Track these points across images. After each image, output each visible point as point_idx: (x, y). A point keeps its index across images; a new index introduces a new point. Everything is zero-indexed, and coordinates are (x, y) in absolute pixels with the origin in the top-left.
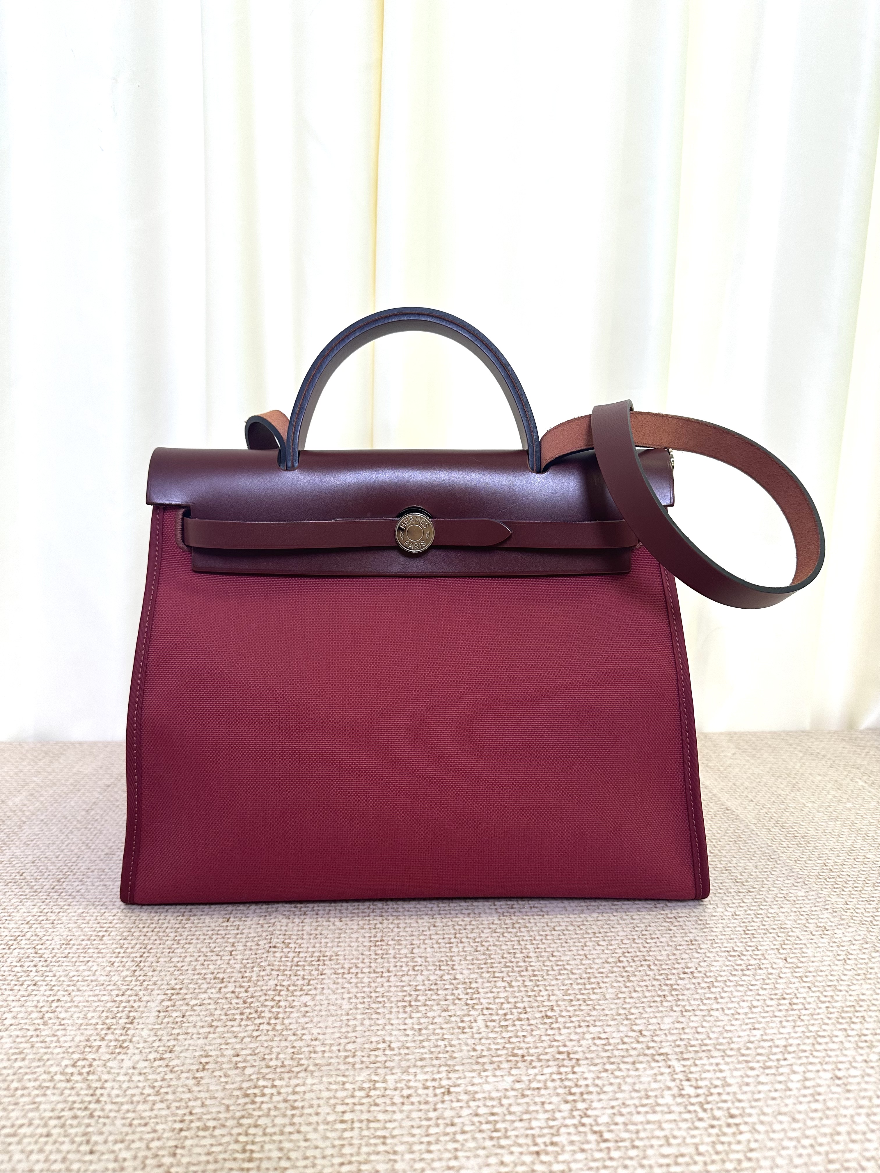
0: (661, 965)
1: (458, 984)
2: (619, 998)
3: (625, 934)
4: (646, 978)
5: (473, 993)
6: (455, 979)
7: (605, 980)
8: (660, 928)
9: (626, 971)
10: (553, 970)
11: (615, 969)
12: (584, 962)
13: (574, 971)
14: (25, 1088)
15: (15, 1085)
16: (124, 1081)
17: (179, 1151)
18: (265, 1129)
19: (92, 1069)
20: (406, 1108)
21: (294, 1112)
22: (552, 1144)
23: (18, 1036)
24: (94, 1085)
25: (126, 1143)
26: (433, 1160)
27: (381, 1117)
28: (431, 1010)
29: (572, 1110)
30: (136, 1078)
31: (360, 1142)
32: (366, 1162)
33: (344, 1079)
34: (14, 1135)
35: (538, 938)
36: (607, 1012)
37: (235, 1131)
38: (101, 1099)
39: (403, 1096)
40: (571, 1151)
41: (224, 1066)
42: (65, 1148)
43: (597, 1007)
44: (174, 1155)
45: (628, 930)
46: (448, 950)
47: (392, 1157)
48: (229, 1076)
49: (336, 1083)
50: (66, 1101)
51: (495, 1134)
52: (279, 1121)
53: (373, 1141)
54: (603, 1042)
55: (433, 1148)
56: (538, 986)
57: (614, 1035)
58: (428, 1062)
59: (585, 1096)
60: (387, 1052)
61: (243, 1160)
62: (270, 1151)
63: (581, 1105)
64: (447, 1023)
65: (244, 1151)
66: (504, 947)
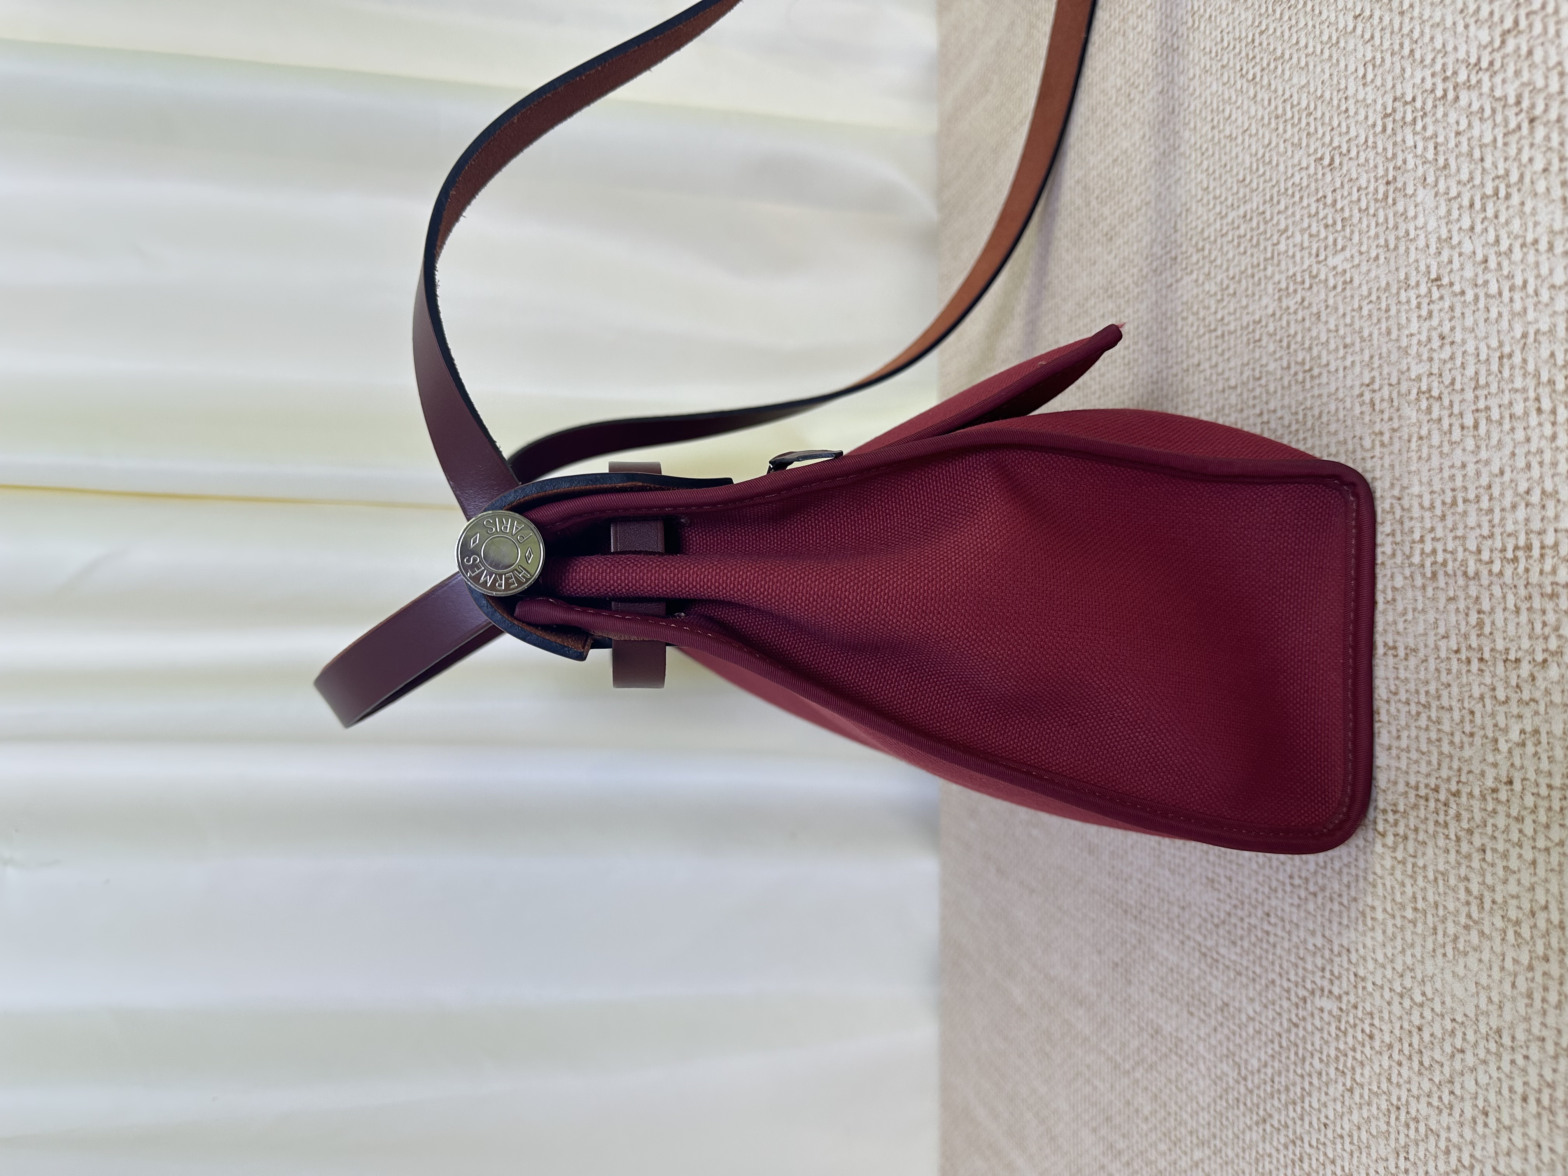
0: (1260, 15)
1: (1281, 307)
2: (1307, 64)
3: (1214, 84)
4: (1278, 33)
5: (1295, 282)
6: (1274, 314)
7: (1280, 92)
8: (1208, 32)
9: (1268, 64)
10: (1264, 174)
11: (1265, 82)
12: (1254, 131)
13: (1266, 141)
14: (1414, 898)
15: (1409, 914)
16: (1409, 758)
17: (1512, 657)
18: (1484, 537)
19: (1389, 808)
20: (1458, 337)
21: (1460, 501)
22: (1518, 103)
23: (1340, 923)
24: (1412, 799)
25: (1497, 734)
26: (1538, 276)
27: (1470, 371)
28: (1318, 337)
29: (1469, 88)
30: (1404, 743)
31: (1507, 392)
32: (1537, 375)
33: (1414, 439)
34: (1481, 898)
35: (1218, 209)
36: (1327, 75)
37: (1485, 581)
38: (1433, 786)
39: (1441, 347)
40: (1530, 71)
41: (1390, 619)
42: (1501, 821)
43: (1319, 93)
44: (1517, 661)
45: (1209, 79)
46: (1233, 336)
47: (1531, 338)
48: (1405, 609)
49: (1419, 450)
50: (1435, 836)
51: (1502, 193)
52: (1472, 521)
53: (1506, 373)
54: (1370, 68)
55: (1519, 282)
56: (1286, 190)
57: (1360, 56)
58: (1392, 322)
59: (1449, 73)
60: (1376, 386)
61: (1529, 557)
62: (1515, 523)
63: (1462, 77)
64: (1336, 309)
65: (1515, 560)
66: (1230, 255)
